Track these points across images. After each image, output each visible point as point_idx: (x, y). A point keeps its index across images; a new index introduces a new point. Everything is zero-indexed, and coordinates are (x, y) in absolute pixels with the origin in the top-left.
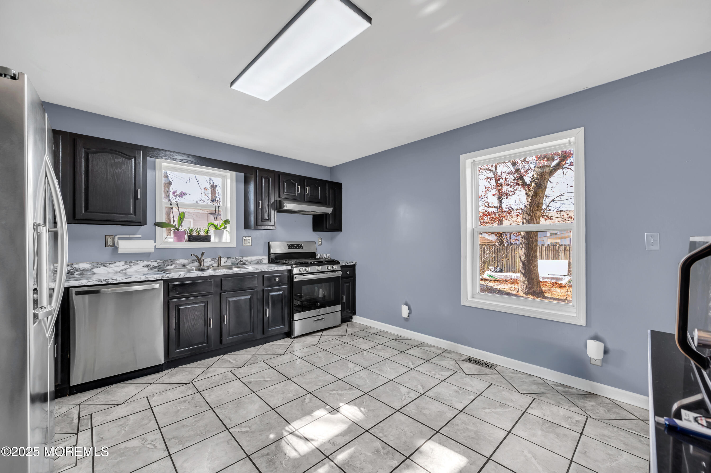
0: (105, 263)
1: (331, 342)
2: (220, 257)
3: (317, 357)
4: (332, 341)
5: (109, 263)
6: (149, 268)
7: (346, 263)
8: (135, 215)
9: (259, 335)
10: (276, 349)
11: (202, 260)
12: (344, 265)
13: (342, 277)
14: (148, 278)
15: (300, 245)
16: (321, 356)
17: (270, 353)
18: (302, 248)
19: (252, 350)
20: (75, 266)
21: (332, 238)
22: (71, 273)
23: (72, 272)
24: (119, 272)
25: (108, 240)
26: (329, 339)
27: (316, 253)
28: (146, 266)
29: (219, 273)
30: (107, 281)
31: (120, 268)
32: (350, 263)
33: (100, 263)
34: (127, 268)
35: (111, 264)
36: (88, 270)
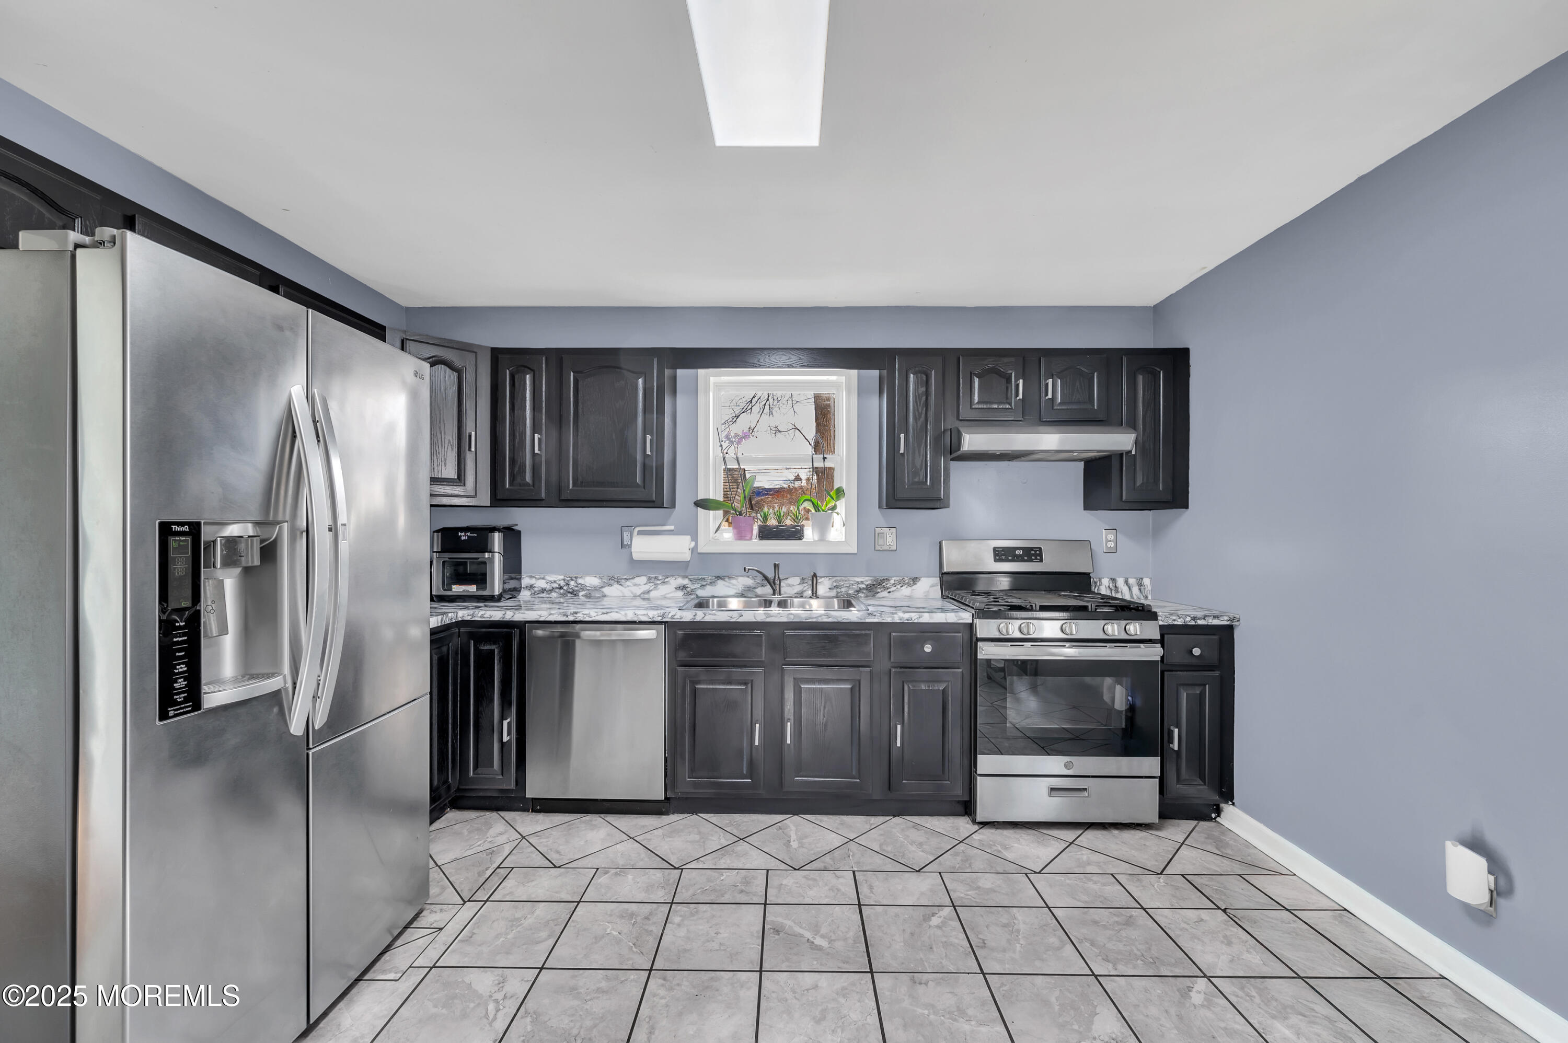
0: (619, 578)
1: (1090, 885)
2: (815, 575)
3: (1005, 926)
4: (1095, 878)
5: (625, 579)
6: (686, 592)
7: (1188, 619)
8: (644, 488)
9: (876, 790)
10: (912, 843)
11: (777, 582)
12: (1176, 623)
13: (1165, 667)
14: (639, 616)
15: (1036, 551)
16: (1022, 927)
17: (888, 852)
18: (1041, 560)
19: (857, 822)
20: (580, 581)
21: (1157, 531)
22: (575, 593)
23: (577, 591)
24: (639, 596)
25: (625, 535)
26: (1089, 869)
27: (1091, 575)
28: (681, 588)
29: (776, 617)
30: (575, 615)
31: (640, 589)
32: (1204, 618)
33: (612, 578)
34: (651, 589)
35: (627, 579)
36: (596, 590)
